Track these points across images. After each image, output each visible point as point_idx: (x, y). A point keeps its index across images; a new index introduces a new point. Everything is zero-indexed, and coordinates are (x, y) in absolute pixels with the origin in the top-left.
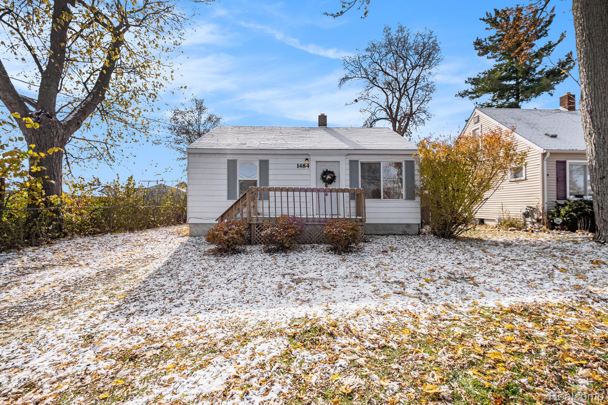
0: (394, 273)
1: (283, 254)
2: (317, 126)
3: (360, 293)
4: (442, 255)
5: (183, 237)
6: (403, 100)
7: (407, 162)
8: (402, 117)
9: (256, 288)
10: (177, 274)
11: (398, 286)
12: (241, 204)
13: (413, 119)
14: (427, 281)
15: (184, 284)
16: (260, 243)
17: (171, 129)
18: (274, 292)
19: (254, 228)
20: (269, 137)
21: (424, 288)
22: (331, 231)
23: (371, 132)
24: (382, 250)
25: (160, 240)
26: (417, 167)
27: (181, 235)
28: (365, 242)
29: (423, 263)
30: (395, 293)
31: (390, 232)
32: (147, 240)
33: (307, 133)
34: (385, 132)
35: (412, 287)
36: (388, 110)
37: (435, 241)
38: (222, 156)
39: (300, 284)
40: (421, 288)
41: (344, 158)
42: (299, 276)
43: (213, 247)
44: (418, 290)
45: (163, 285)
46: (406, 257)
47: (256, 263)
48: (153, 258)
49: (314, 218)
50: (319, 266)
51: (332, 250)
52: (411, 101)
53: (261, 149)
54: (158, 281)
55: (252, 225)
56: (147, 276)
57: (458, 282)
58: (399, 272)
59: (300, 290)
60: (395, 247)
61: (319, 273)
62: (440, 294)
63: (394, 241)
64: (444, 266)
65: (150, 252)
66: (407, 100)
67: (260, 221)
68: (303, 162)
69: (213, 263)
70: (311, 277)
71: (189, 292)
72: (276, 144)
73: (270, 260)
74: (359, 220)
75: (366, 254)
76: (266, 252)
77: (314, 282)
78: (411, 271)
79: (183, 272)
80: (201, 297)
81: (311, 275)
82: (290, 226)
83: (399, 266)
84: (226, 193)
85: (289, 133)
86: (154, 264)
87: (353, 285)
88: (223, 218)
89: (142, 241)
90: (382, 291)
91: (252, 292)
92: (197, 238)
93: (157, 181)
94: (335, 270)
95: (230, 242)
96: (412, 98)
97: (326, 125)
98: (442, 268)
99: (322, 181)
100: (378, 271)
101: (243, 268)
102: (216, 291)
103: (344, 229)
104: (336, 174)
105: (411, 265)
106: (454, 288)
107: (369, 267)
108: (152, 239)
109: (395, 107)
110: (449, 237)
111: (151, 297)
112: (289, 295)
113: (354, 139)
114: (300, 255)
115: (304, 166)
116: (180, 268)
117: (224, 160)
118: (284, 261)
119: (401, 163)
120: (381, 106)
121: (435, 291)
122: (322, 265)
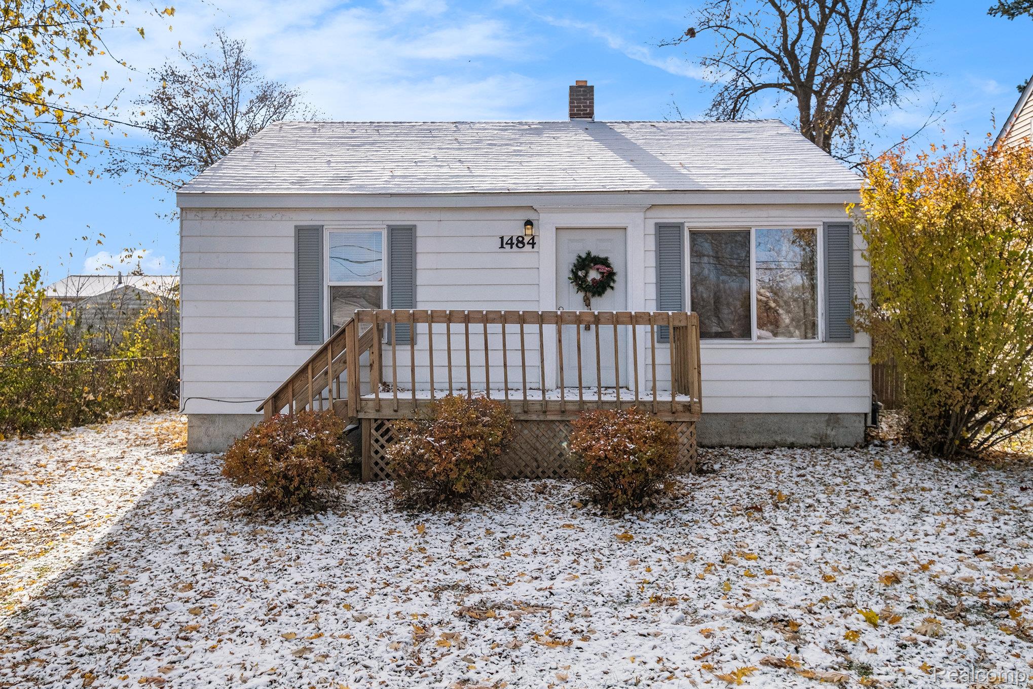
0: (773, 586)
1: (449, 515)
2: (567, 119)
3: (660, 660)
4: (930, 520)
5: (170, 452)
6: (831, 28)
7: (830, 227)
8: (827, 79)
9: (347, 637)
10: (128, 582)
11: (779, 637)
12: (330, 362)
13: (861, 83)
14: (872, 621)
15: (139, 624)
16: (388, 476)
17: (154, 128)
18: (399, 654)
19: (370, 433)
20: (421, 154)
21: (860, 647)
22: (590, 447)
23: (727, 135)
24: (745, 502)
25: (102, 464)
26: (859, 243)
27: (166, 447)
28: (701, 472)
29: (869, 551)
30: (766, 663)
31: (778, 439)
32: (65, 462)
33: (535, 139)
34: (766, 134)
35: (822, 642)
36: (786, 60)
37: (914, 468)
38: (279, 216)
39: (481, 624)
40: (849, 646)
41: (638, 217)
42: (484, 596)
43: (246, 490)
44: (842, 651)
45: (77, 625)
46: (816, 528)
47: (366, 547)
48: (73, 524)
49: (545, 403)
50: (549, 560)
51: (595, 502)
52: (854, 31)
53: (392, 195)
54: (67, 608)
55: (364, 424)
56: (37, 593)
57: (968, 624)
58: (790, 585)
59: (480, 648)
60: (786, 492)
61: (546, 583)
62: (907, 669)
63: (787, 470)
64: (932, 562)
65: (66, 505)
66: (844, 28)
67: (387, 413)
68: (516, 230)
69: (238, 545)
70: (520, 598)
71: (148, 651)
72: (438, 177)
73: (409, 534)
74: (680, 408)
75: (697, 517)
76: (400, 508)
77: (527, 618)
78: (826, 579)
79: (144, 578)
80: (179, 669)
81: (523, 590)
82: (469, 430)
83: (793, 559)
84: (290, 325)
85: (479, 141)
86: (71, 546)
87: (641, 628)
88: (279, 403)
89: (50, 468)
90: (727, 653)
91: (334, 653)
92: (209, 456)
93: (120, 277)
94: (597, 575)
95: (291, 480)
96: (858, 22)
97: (591, 115)
98: (924, 568)
99: (573, 288)
100: (725, 578)
101: (323, 563)
102: (227, 647)
103: (631, 441)
104: (616, 265)
105: (828, 556)
106: (954, 646)
107: (698, 564)
108: (81, 460)
109: (808, 51)
110: (957, 453)
111: (33, 668)
112: (443, 665)
113: (673, 158)
114: (498, 518)
115: (521, 242)
116: (142, 563)
117: (286, 228)
118: (449, 538)
119: (812, 232)
120: (765, 48)
121: (893, 657)
122: (559, 553)
